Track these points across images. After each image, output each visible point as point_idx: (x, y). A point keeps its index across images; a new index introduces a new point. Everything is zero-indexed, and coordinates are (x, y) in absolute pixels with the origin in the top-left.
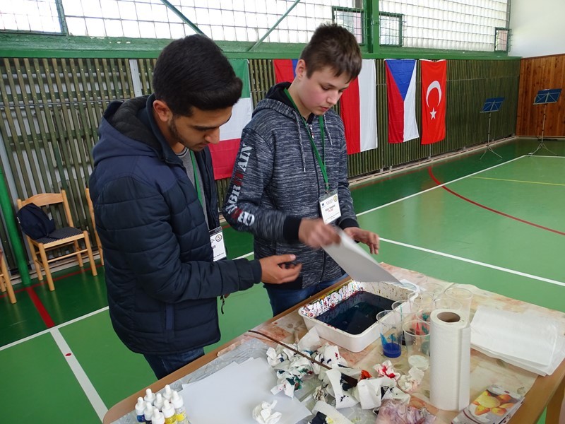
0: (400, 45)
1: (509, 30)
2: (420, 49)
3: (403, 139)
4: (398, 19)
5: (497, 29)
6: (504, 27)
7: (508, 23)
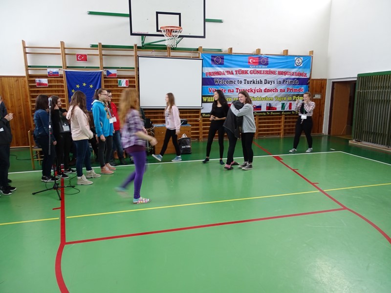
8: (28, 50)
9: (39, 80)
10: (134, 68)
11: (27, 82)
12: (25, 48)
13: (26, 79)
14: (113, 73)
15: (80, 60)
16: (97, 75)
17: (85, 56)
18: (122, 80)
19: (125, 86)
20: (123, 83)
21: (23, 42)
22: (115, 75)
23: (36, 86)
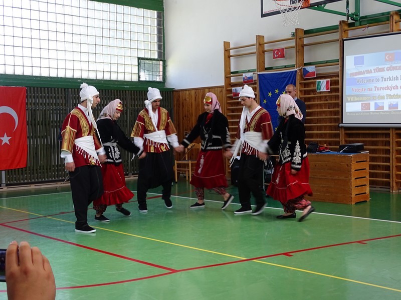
1: (164, 61)
5: (139, 59)
6: (156, 57)
7: (162, 53)
8: (232, 53)
9: (235, 89)
10: (337, 61)
11: (225, 92)
13: (224, 89)
14: (310, 71)
15: (277, 58)
16: (291, 77)
17: (283, 49)
18: (322, 81)
19: (325, 90)
20: (323, 86)
22: (313, 73)
23: (232, 97)
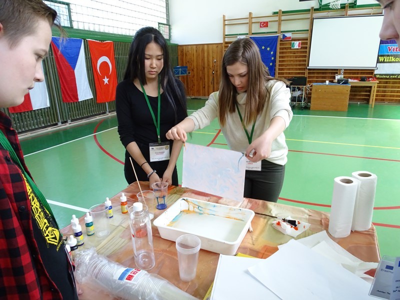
0: (72, 27)
1: (169, 26)
2: (91, 31)
3: (78, 99)
4: (67, 6)
5: (159, 23)
6: (165, 22)
7: (168, 20)
8: (226, 22)
10: (308, 30)
11: (224, 47)
12: (225, 20)
13: (223, 45)
14: (288, 36)
15: (262, 27)
16: (274, 39)
17: (267, 22)
18: (295, 42)
19: (298, 48)
21: (224, 16)
22: (290, 38)
